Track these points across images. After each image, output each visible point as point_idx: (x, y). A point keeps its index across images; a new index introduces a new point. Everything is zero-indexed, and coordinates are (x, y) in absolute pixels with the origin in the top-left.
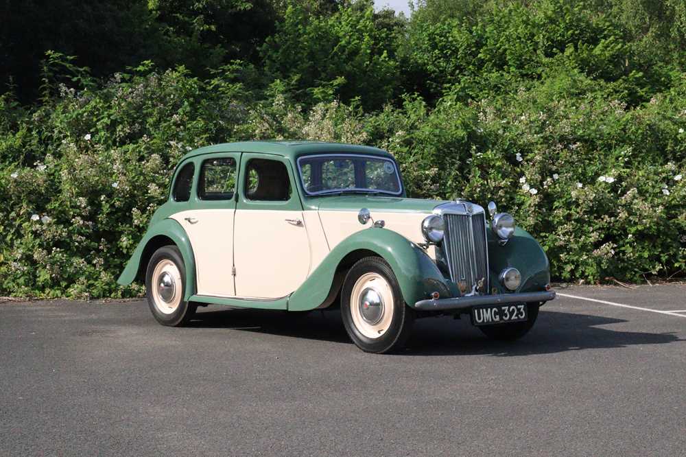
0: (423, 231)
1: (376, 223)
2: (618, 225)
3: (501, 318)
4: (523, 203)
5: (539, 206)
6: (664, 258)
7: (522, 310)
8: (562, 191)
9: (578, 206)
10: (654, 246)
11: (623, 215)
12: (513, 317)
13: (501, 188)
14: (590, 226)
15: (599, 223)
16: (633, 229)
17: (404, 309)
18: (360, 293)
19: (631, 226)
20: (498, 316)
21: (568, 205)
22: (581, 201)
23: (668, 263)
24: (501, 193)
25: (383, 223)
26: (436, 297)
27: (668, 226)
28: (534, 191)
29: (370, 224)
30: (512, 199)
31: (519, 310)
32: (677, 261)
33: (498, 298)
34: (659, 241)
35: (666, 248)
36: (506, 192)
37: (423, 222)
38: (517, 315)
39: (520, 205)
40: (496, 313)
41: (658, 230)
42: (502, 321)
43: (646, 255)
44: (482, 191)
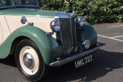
0: (51, 27)
1: (30, 24)
2: (87, 11)
3: (84, 63)
4: (65, 5)
5: (69, 6)
6: (98, 18)
7: (91, 57)
8: (74, 2)
9: (78, 6)
10: (95, 16)
11: (89, 8)
12: (89, 61)
13: (60, 2)
14: (81, 11)
15: (83, 10)
16: (91, 12)
17: (44, 65)
18: (23, 54)
19: (91, 11)
20: (83, 63)
21: (76, 6)
22: (79, 5)
23: (98, 20)
24: (60, 3)
25: (33, 24)
26: (59, 60)
27: (98, 11)
28: (68, 3)
29: (26, 24)
30: (62, 4)
31: (90, 57)
32: (101, 19)
33: (83, 54)
34: (96, 14)
35: (98, 16)
36: (61, 3)
37: (51, 23)
38: (90, 60)
39: (65, 6)
40: (83, 61)
41: (96, 12)
42: (85, 64)
43: (93, 18)
44: (55, 2)
